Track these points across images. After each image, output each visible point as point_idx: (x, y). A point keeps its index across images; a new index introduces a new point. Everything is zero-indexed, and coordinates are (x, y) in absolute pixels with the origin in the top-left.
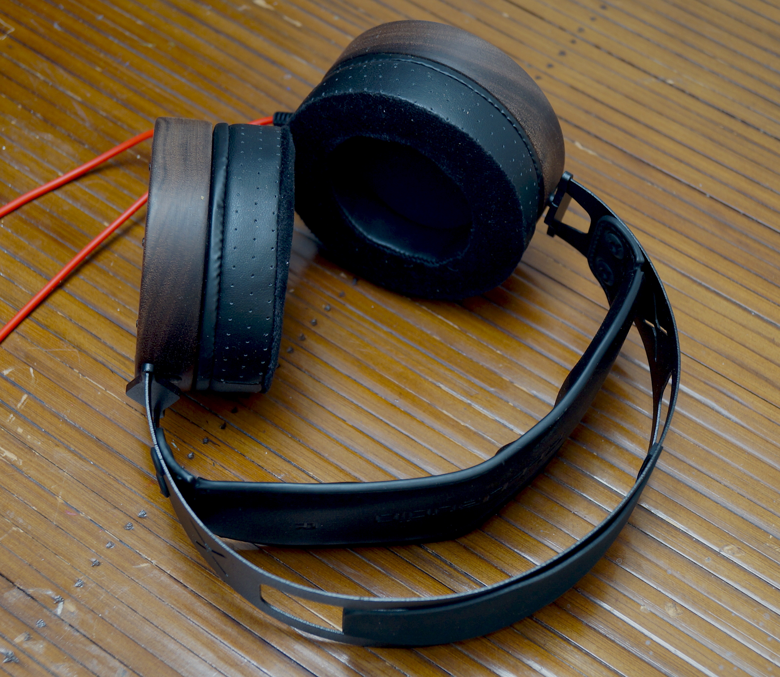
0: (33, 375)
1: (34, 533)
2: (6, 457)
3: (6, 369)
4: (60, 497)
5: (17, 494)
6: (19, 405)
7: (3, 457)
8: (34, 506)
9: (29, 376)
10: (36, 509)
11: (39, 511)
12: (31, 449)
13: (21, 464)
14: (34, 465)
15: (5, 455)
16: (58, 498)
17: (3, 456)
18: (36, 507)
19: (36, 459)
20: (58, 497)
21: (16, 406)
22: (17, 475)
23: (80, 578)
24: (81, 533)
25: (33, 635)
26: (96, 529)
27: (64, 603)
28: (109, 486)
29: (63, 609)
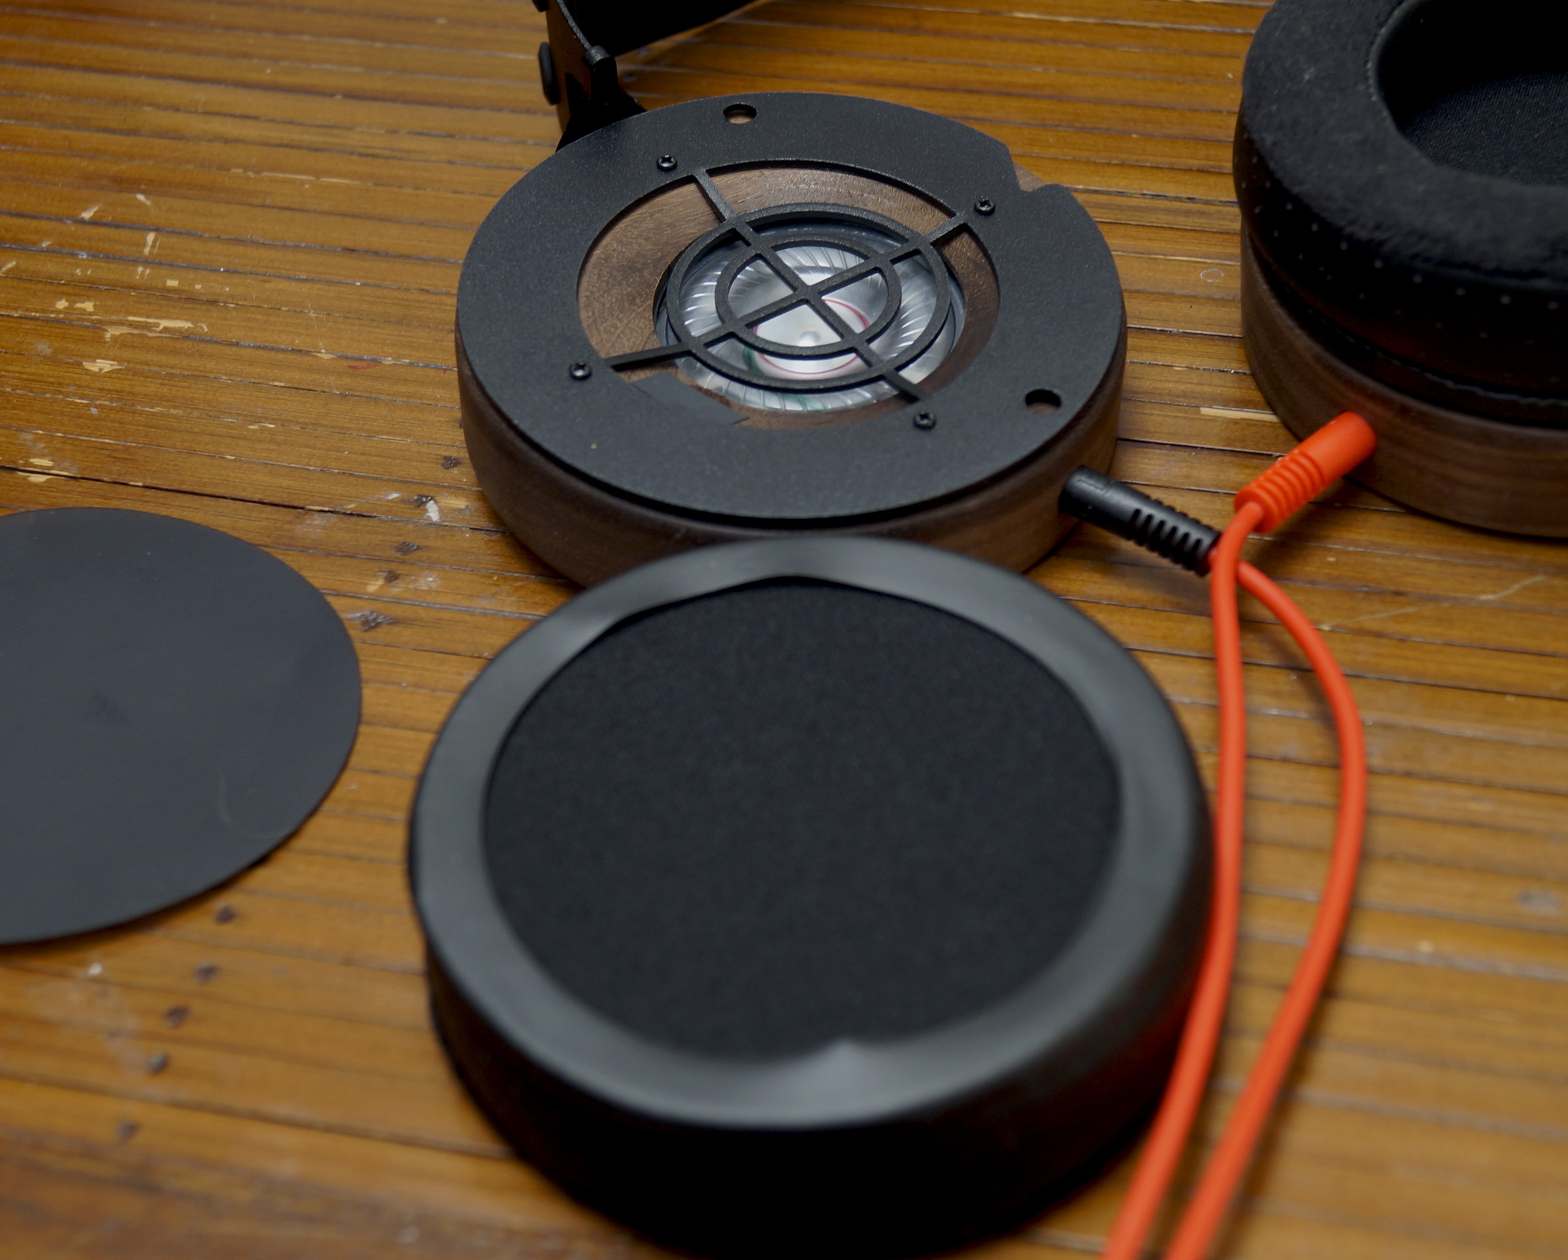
0: (149, 203)
1: (302, 420)
2: (166, 329)
3: (85, 210)
4: (323, 351)
5: (226, 374)
6: (147, 251)
7: (161, 332)
8: (274, 380)
9: (141, 205)
10: (283, 384)
11: (288, 385)
12: (214, 302)
13: (206, 330)
14: (234, 323)
15: (161, 327)
16: (319, 355)
17: (159, 329)
18: (280, 381)
19: (234, 313)
20: (319, 352)
21: (142, 252)
22: (210, 348)
23: (446, 454)
24: (403, 389)
25: (401, 569)
26: (432, 373)
27: (436, 502)
28: (418, 304)
29: (441, 511)
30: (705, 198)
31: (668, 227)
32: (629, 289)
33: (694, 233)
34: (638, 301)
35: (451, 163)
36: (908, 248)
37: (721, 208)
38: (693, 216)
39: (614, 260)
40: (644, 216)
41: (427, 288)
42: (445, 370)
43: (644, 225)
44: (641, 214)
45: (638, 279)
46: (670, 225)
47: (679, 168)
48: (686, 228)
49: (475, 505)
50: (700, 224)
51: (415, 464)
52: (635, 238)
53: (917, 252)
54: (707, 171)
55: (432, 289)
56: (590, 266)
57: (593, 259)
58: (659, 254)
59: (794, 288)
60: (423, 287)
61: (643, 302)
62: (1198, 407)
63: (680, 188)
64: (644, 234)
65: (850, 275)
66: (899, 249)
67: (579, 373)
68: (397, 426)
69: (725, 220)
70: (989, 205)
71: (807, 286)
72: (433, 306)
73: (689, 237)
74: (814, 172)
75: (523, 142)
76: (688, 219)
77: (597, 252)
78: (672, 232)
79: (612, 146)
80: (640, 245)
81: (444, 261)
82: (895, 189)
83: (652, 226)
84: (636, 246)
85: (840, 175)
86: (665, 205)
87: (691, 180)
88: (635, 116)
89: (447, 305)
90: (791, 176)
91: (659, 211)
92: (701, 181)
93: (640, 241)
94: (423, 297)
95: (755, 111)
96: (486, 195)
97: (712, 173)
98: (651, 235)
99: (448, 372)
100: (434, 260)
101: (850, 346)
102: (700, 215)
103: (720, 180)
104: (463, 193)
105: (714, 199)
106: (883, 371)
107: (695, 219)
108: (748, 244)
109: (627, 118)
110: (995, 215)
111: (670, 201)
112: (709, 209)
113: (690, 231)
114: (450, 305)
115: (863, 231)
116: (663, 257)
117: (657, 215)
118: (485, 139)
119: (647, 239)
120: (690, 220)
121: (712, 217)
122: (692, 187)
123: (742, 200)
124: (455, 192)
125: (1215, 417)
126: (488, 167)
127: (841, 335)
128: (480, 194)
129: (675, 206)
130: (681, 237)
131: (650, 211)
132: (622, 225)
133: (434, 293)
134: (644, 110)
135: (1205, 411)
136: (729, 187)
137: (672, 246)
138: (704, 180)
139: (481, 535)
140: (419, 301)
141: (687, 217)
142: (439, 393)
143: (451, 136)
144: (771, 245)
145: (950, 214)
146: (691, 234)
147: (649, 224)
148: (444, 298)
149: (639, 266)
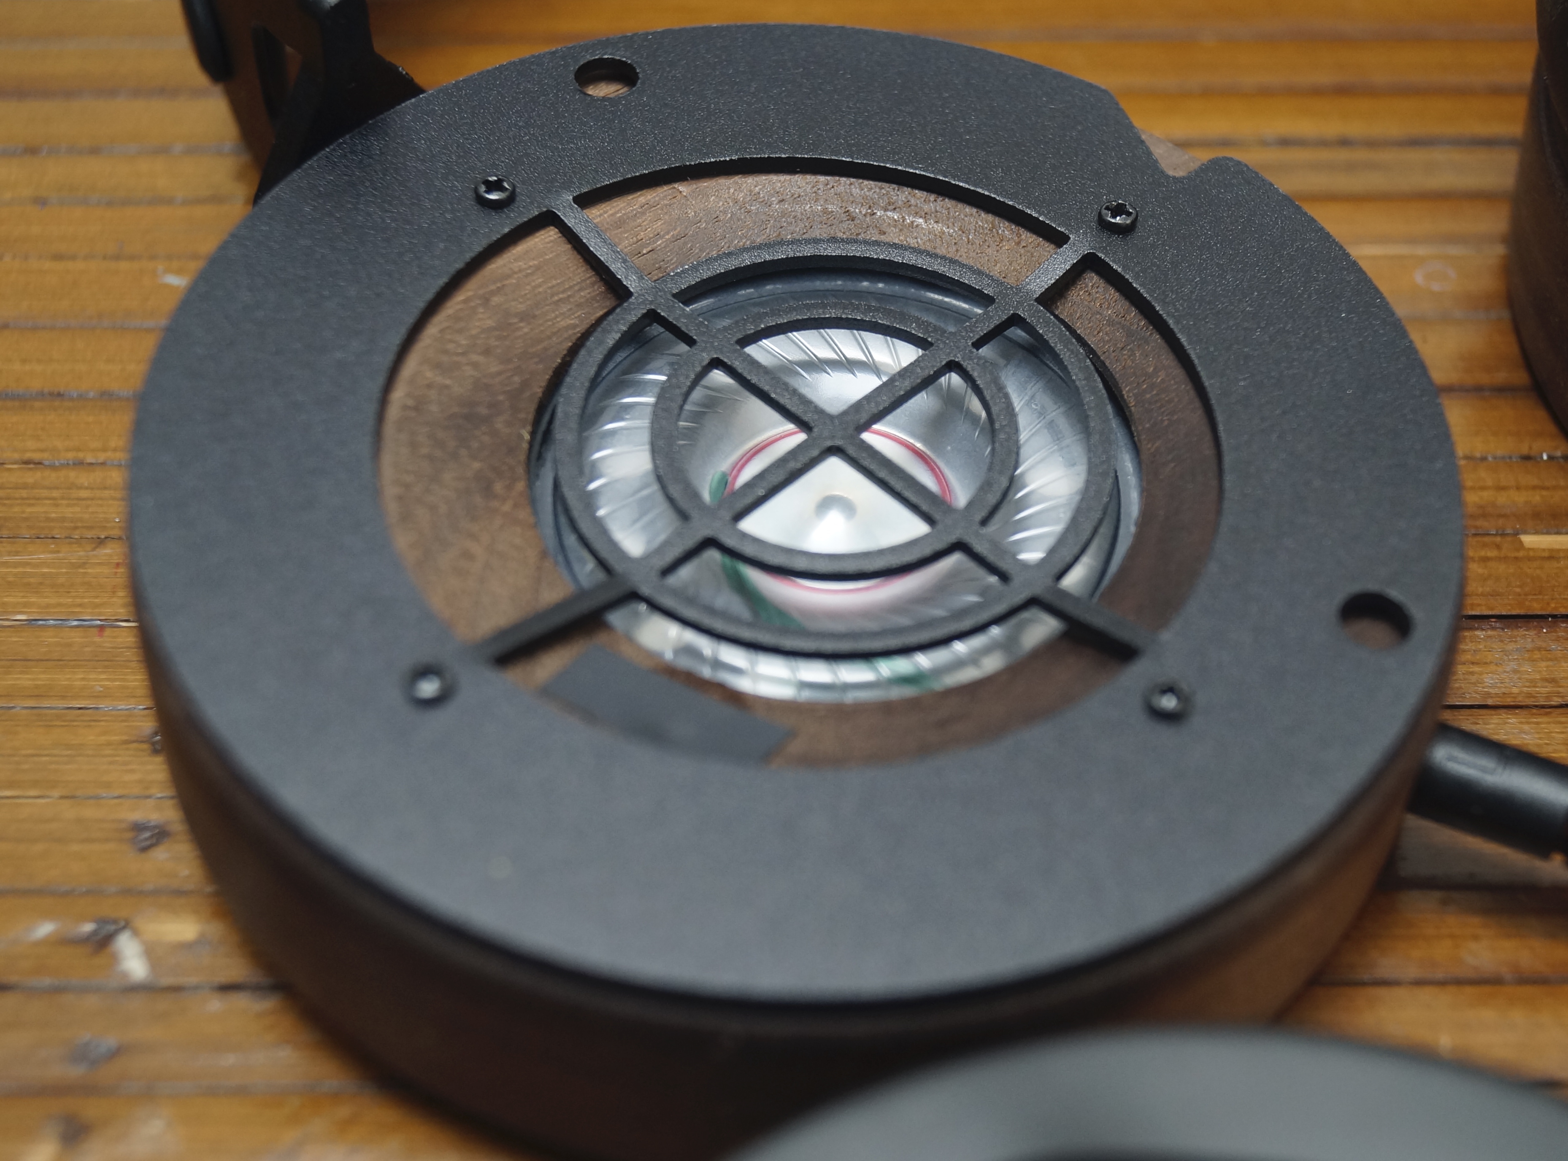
23: (136, 816)
24: (25, 680)
25: (91, 1109)
26: (77, 638)
27: (136, 933)
28: (24, 493)
29: (151, 953)
30: (579, 252)
31: (522, 320)
32: (477, 465)
33: (574, 326)
34: (498, 487)
35: (41, 202)
36: (998, 316)
37: (617, 268)
38: (563, 292)
39: (434, 408)
40: (472, 304)
41: (36, 456)
42: (101, 628)
43: (477, 324)
44: (465, 301)
45: (486, 439)
46: (526, 317)
47: (522, 200)
48: (556, 317)
49: (216, 929)
50: (579, 305)
51: (75, 847)
52: (463, 354)
53: (1015, 320)
54: (576, 200)
55: (45, 456)
56: (389, 429)
57: (393, 412)
58: (517, 379)
59: (803, 425)
60: (28, 456)
61: (509, 488)
62: (1516, 534)
63: (528, 239)
64: (479, 342)
65: (907, 384)
66: (980, 319)
67: (428, 688)
68: (26, 767)
69: (630, 294)
70: (1129, 214)
71: (831, 417)
72: (55, 494)
73: (566, 335)
74: (774, 178)
75: (163, 150)
76: (556, 298)
77: (398, 394)
78: (532, 330)
79: (378, 167)
80: (475, 365)
81: (60, 395)
82: (932, 197)
83: (490, 323)
84: (469, 371)
85: (822, 178)
86: (509, 276)
87: (549, 219)
88: (408, 102)
89: (80, 488)
90: (732, 191)
91: (499, 289)
92: (570, 222)
93: (475, 358)
94: (30, 477)
95: (634, 69)
96: (117, 257)
97: (585, 201)
98: (493, 342)
99: (108, 632)
100: (41, 395)
101: (952, 538)
102: (576, 288)
103: (601, 213)
104: (73, 258)
105: (602, 253)
106: (1037, 589)
107: (569, 296)
108: (690, 341)
109: (393, 107)
110: (1140, 232)
111: (516, 266)
112: (590, 273)
113: (563, 324)
114: (87, 488)
115: (879, 282)
116: (525, 384)
117: (496, 300)
118: (95, 151)
119: (487, 352)
120: (560, 300)
121: (600, 288)
122: (551, 234)
123: (649, 249)
124: (58, 257)
125: (1551, 550)
126: (110, 204)
127: (928, 519)
128: (105, 258)
129: (527, 276)
130: (549, 338)
131: (481, 292)
132: (432, 330)
133: (53, 467)
134: (422, 91)
135: (1528, 540)
136: (620, 223)
137: (536, 360)
138: (572, 218)
139: (242, 1002)
140: (25, 486)
141: (552, 296)
142: (99, 680)
143: (32, 151)
144: (735, 339)
145: (1058, 239)
146: (567, 328)
147: (484, 320)
148: (72, 474)
149: (483, 411)
